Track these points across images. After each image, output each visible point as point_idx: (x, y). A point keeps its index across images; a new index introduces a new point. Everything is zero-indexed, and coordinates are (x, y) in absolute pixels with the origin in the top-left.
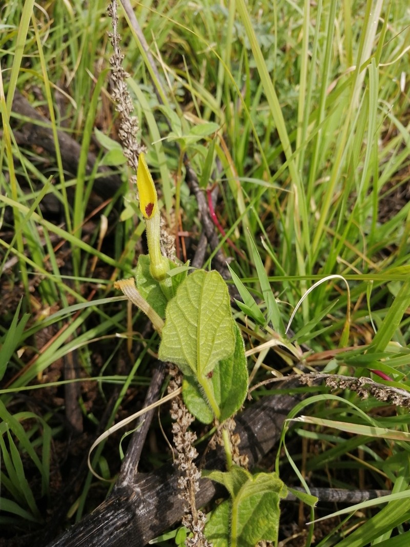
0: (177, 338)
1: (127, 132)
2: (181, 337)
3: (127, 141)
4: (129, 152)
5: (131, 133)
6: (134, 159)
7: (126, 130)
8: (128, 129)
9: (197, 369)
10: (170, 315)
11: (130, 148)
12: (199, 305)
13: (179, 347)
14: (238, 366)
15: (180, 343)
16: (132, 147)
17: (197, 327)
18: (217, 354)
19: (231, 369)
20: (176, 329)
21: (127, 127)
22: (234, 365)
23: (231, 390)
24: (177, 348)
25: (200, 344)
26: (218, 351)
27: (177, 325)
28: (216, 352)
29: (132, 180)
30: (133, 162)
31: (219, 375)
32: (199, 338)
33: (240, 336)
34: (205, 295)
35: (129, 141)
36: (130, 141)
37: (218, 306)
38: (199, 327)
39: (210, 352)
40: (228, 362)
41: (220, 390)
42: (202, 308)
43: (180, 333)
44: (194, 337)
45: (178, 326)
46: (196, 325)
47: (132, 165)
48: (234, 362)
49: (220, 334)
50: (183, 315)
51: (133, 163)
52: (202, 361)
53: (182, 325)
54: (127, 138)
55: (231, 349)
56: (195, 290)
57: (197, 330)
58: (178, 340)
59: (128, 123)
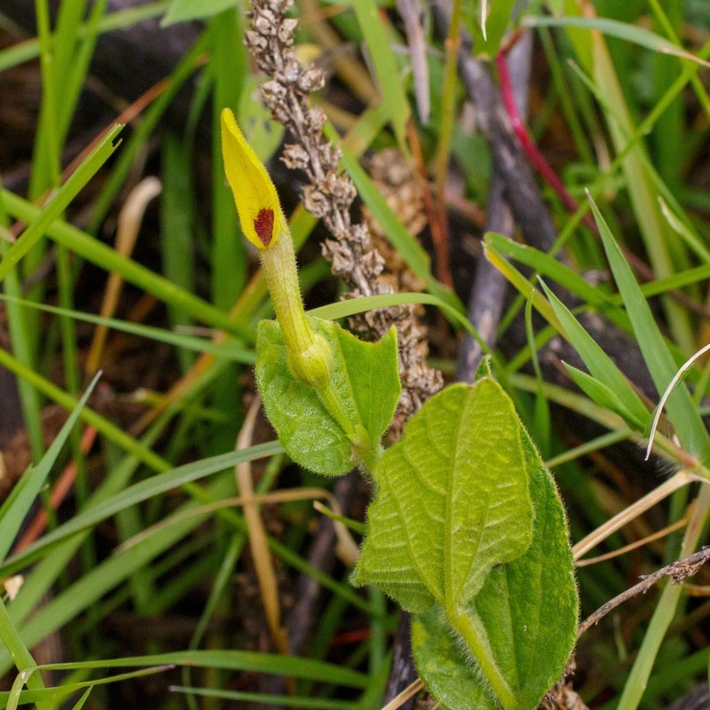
0: (399, 526)
1: (265, 36)
2: (407, 520)
3: (267, 58)
4: (276, 87)
5: (276, 37)
6: (290, 104)
7: (265, 32)
8: (270, 29)
9: (444, 593)
10: (386, 478)
11: (278, 75)
12: (453, 449)
13: (402, 544)
14: (553, 573)
15: (404, 536)
16: (282, 73)
17: (444, 497)
18: (491, 552)
19: (536, 583)
20: (396, 507)
21: (268, 25)
22: (543, 573)
23: (539, 638)
24: (397, 549)
25: (453, 532)
26: (492, 544)
27: (399, 497)
28: (487, 546)
29: (291, 159)
30: (288, 111)
31: (507, 603)
32: (449, 521)
33: (554, 497)
34: (464, 428)
35: (272, 58)
36: (276, 56)
37: (491, 444)
38: (451, 495)
39: (475, 546)
40: (526, 568)
41: (511, 642)
42: (457, 456)
43: (404, 513)
44: (437, 518)
45: (402, 499)
46: (442, 491)
47: (286, 119)
48: (544, 566)
49: (498, 504)
50: (414, 474)
51: (288, 115)
52: (455, 571)
53: (410, 496)
54: (268, 47)
55: (525, 536)
56: (445, 422)
57: (444, 504)
58: (402, 529)
59: (267, 13)
